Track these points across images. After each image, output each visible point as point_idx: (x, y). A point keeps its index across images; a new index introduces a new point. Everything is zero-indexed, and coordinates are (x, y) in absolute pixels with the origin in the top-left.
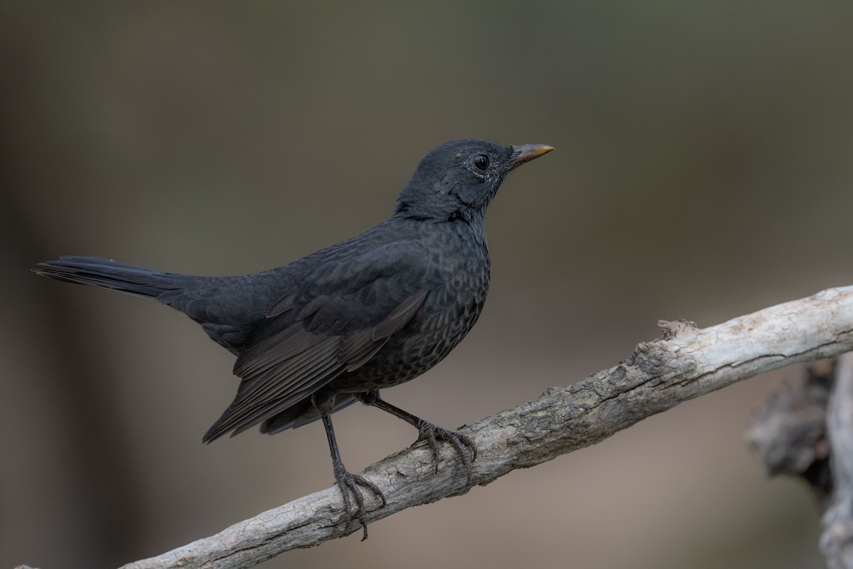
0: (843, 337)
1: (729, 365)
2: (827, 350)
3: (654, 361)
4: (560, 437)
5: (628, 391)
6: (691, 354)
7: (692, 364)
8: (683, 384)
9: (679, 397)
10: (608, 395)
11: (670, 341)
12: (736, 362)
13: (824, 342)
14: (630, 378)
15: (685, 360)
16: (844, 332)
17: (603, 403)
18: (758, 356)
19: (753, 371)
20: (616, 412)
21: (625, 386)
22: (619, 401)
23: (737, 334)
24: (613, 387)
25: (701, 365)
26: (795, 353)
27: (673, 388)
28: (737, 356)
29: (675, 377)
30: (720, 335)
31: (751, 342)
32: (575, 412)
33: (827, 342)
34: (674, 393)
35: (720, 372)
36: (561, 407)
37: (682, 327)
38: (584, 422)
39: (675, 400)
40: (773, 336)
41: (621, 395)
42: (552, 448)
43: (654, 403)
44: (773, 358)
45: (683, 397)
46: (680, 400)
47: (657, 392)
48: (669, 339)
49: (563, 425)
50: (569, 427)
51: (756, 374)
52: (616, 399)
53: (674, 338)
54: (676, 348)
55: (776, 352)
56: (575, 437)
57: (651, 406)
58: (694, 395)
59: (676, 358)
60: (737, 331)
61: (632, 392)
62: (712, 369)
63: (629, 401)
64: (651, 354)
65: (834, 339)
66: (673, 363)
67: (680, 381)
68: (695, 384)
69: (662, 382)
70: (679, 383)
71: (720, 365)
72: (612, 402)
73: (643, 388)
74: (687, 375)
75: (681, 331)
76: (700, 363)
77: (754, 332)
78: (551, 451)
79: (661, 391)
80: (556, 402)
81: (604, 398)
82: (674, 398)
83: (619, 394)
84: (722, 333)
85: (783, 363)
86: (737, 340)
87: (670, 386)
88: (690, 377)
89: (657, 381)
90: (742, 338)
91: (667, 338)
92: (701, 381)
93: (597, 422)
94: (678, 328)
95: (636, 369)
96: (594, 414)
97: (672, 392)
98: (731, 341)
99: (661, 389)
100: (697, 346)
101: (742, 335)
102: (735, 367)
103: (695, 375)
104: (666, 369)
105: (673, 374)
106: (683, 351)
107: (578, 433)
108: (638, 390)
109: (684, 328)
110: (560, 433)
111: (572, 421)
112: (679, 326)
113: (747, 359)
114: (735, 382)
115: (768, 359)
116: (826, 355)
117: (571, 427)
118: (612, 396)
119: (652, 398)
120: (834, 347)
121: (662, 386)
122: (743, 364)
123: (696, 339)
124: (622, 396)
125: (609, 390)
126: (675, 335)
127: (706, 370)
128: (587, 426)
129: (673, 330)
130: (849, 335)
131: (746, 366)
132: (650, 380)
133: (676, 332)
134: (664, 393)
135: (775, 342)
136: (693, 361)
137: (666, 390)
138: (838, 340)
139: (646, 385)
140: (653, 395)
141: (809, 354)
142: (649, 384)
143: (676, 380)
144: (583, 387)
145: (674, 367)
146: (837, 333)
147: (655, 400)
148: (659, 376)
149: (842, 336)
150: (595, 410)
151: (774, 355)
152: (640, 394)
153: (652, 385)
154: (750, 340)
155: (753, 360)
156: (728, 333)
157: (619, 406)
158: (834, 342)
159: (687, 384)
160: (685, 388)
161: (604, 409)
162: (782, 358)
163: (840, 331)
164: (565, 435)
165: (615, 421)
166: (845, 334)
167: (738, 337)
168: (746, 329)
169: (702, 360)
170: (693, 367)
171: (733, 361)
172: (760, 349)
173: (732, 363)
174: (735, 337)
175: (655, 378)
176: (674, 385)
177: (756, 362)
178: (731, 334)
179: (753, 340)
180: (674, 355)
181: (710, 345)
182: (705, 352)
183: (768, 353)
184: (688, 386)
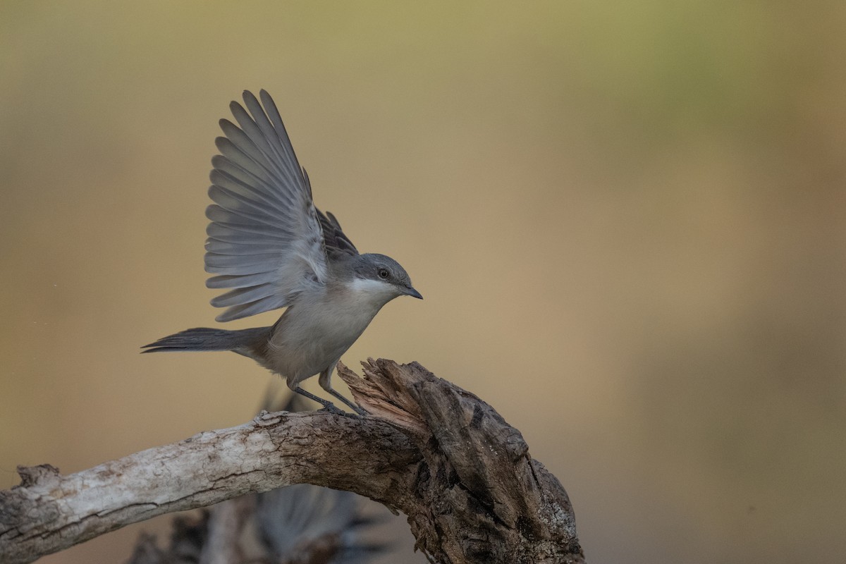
0: (220, 484)
1: (96, 515)
2: (203, 498)
3: (11, 510)
6: (53, 503)
7: (54, 513)
8: (44, 536)
9: (39, 551)
11: (30, 488)
12: (104, 511)
13: (200, 489)
15: (48, 508)
16: (222, 478)
18: (128, 504)
19: (123, 521)
23: (104, 481)
25: (64, 515)
26: (168, 501)
27: (32, 541)
28: (104, 505)
29: (36, 528)
30: (86, 482)
31: (120, 489)
33: (203, 489)
34: (34, 546)
35: (86, 523)
37: (43, 473)
39: (35, 553)
40: (144, 482)
43: (11, 558)
44: (144, 506)
45: (44, 550)
46: (41, 554)
47: (14, 545)
48: (29, 486)
51: (126, 525)
53: (34, 485)
54: (37, 496)
55: (148, 500)
58: (55, 548)
59: (37, 507)
60: (105, 477)
62: (76, 519)
64: (8, 502)
65: (210, 485)
66: (33, 512)
67: (40, 532)
68: (57, 536)
69: (21, 534)
70: (39, 535)
71: (86, 515)
74: (49, 525)
75: (42, 477)
76: (63, 513)
77: (124, 477)
79: (19, 544)
82: (33, 551)
84: (88, 479)
85: (155, 512)
86: (105, 486)
87: (29, 539)
88: (52, 528)
89: (14, 532)
90: (110, 485)
91: (26, 485)
92: (64, 533)
94: (39, 474)
97: (31, 545)
98: (98, 487)
99: (19, 542)
100: (60, 493)
101: (110, 481)
102: (102, 517)
103: (58, 526)
104: (25, 520)
105: (33, 525)
106: (44, 499)
109: (46, 474)
112: (41, 472)
113: (115, 509)
114: (102, 533)
115: (139, 507)
116: (201, 503)
119: (9, 552)
120: (211, 495)
121: (21, 539)
122: (111, 513)
123: (59, 486)
126: (36, 482)
127: (71, 520)
129: (34, 477)
130: (227, 482)
131: (114, 516)
132: (6, 532)
133: (37, 478)
134: (22, 547)
135: (146, 489)
136: (55, 511)
137: (25, 543)
138: (215, 487)
140: (10, 549)
141: (183, 502)
142: (6, 536)
143: (36, 532)
145: (35, 516)
146: (214, 479)
147: (12, 554)
148: (17, 528)
149: (218, 482)
151: (145, 504)
153: (9, 537)
154: (118, 486)
155: (122, 509)
156: (94, 479)
158: (211, 489)
159: (48, 536)
160: (46, 541)
162: (154, 507)
163: (217, 477)
166: (222, 480)
167: (106, 483)
168: (115, 475)
169: (65, 509)
170: (55, 517)
171: (99, 510)
172: (130, 497)
173: (99, 513)
174: (103, 484)
175: (12, 529)
176: (34, 537)
177: (126, 511)
178: (97, 480)
179: (123, 487)
180: (35, 504)
181: (75, 492)
182: (69, 500)
183: (138, 501)
184: (49, 539)
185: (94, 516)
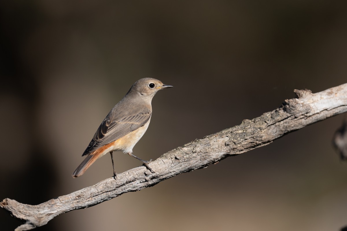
1: (326, 110)
3: (292, 108)
4: (249, 142)
5: (280, 121)
6: (309, 105)
8: (305, 118)
10: (271, 123)
11: (299, 99)
12: (330, 108)
14: (281, 116)
15: (306, 107)
17: (269, 127)
18: (339, 105)
19: (337, 113)
20: (275, 131)
21: (278, 119)
22: (276, 126)
23: (330, 96)
24: (274, 120)
25: (313, 110)
28: (330, 106)
30: (322, 96)
32: (256, 131)
34: (301, 122)
35: (322, 113)
36: (250, 128)
37: (305, 93)
38: (260, 135)
39: (302, 125)
40: (346, 96)
41: (277, 123)
42: (246, 147)
43: (292, 127)
44: (346, 106)
45: (305, 124)
47: (293, 122)
49: (250, 137)
50: (253, 138)
51: (339, 114)
52: (274, 125)
54: (302, 102)
56: (256, 142)
57: (290, 128)
59: (302, 107)
60: (330, 94)
61: (282, 122)
62: (318, 111)
63: (280, 126)
64: (291, 105)
66: (301, 109)
68: (311, 118)
69: (296, 118)
71: (322, 110)
72: (273, 126)
73: (287, 120)
74: (307, 114)
77: (338, 94)
78: (245, 149)
79: (295, 122)
80: (247, 126)
81: (269, 125)
83: (276, 123)
86: (330, 98)
87: (299, 119)
89: (293, 117)
90: (332, 98)
92: (313, 117)
93: (266, 135)
94: (303, 93)
95: (284, 111)
96: (265, 132)
97: (300, 122)
98: (327, 99)
100: (312, 101)
101: (332, 96)
102: (329, 110)
103: (311, 114)
104: (298, 112)
105: (301, 114)
106: (305, 103)
107: (257, 140)
108: (285, 121)
110: (249, 140)
111: (254, 135)
113: (334, 107)
114: (329, 117)
115: (344, 107)
117: (254, 138)
118: (273, 123)
119: (291, 125)
123: (311, 98)
124: (277, 124)
125: (271, 121)
126: (302, 96)
127: (316, 112)
128: (261, 137)
129: (301, 94)
131: (334, 110)
132: (290, 116)
134: (297, 122)
136: (310, 108)
137: (297, 121)
139: (289, 119)
140: (292, 123)
142: (290, 118)
143: (302, 117)
144: (259, 120)
145: (302, 110)
147: (292, 126)
148: (294, 115)
150: (265, 130)
152: (286, 123)
153: (291, 119)
154: (336, 98)
155: (337, 107)
157: (276, 128)
159: (307, 118)
160: (306, 120)
161: (269, 129)
164: (251, 141)
165: (274, 135)
168: (334, 94)
169: (314, 107)
170: (309, 111)
171: (328, 108)
172: (341, 102)
175: (292, 115)
177: (339, 108)
178: (327, 95)
180: (301, 105)
181: (318, 100)
182: (316, 104)
183: (344, 104)
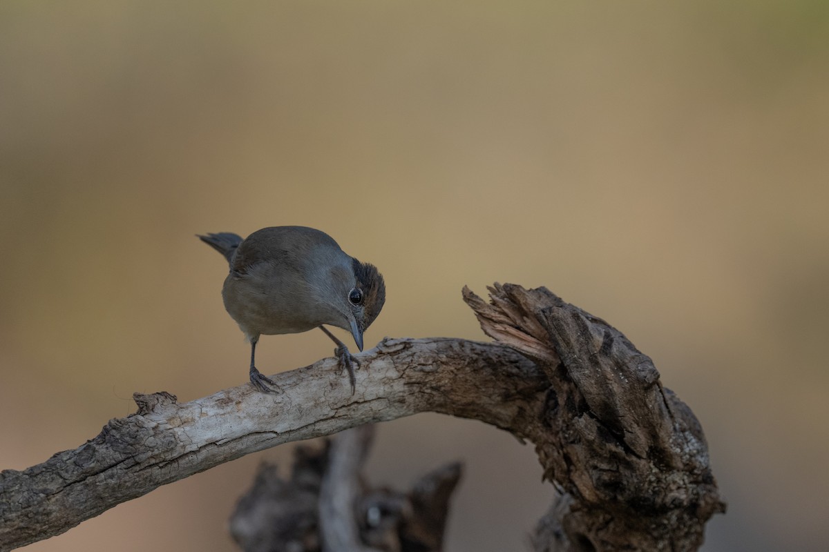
0: (342, 412)
1: (214, 443)
2: (324, 427)
3: (127, 439)
4: (16, 527)
5: (97, 473)
6: (171, 431)
7: (172, 442)
8: (161, 465)
9: (156, 481)
10: (74, 478)
11: (146, 416)
12: (223, 439)
13: (322, 417)
14: (101, 459)
15: (165, 437)
16: (344, 406)
17: (68, 488)
18: (247, 432)
19: (241, 450)
20: (82, 498)
21: (93, 468)
22: (87, 485)
23: (223, 409)
24: (80, 470)
25: (182, 444)
26: (289, 429)
27: (149, 470)
28: (223, 434)
29: (152, 457)
30: (204, 410)
31: (239, 417)
32: (35, 498)
33: (325, 417)
34: (151, 475)
35: (204, 452)
36: (18, 492)
37: (160, 400)
38: (44, 509)
39: (152, 483)
40: (264, 410)
41: (88, 478)
42: (7, 541)
43: (128, 488)
44: (264, 435)
45: (161, 480)
46: (158, 484)
47: (130, 475)
48: (146, 414)
49: (19, 513)
50: (27, 516)
51: (245, 454)
52: (83, 482)
53: (152, 412)
54: (154, 424)
55: (268, 428)
56: (33, 527)
57: (124, 491)
58: (173, 478)
59: (154, 436)
60: (224, 405)
61: (102, 475)
62: (194, 448)
63: (98, 485)
64: (124, 430)
65: (332, 414)
66: (150, 441)
67: (157, 461)
68: (175, 465)
69: (137, 464)
70: (156, 464)
71: (204, 443)
72: (79, 487)
73: (115, 470)
74: (166, 455)
75: (159, 405)
76: (181, 441)
77: (243, 405)
78: (5, 544)
79: (136, 474)
80: (12, 487)
81: (68, 482)
82: (150, 481)
83: (86, 477)
84: (207, 406)
85: (275, 441)
86: (224, 414)
87: (146, 468)
88: (169, 457)
89: (131, 461)
90: (229, 413)
91: (143, 413)
92: (182, 462)
93: (60, 509)
94: (156, 402)
95: (107, 448)
96: (57, 500)
97: (148, 474)
98: (216, 415)
99: (136, 471)
100: (178, 422)
101: (229, 409)
102: (221, 445)
103: (175, 455)
104: (142, 448)
105: (150, 454)
106: (162, 428)
107: (38, 522)
108: (109, 472)
109: (163, 402)
110: (16, 523)
111: (30, 509)
112: (157, 399)
113: (234, 437)
114: (220, 463)
115: (258, 436)
116: (323, 432)
117: (29, 515)
118: (78, 479)
119: (125, 482)
120: (333, 423)
121: (137, 468)
122: (229, 442)
123: (177, 413)
124: (90, 480)
125: (75, 473)
126: (153, 410)
127: (188, 449)
128: (48, 514)
129: (150, 404)
130: (349, 410)
131: (232, 445)
132: (122, 461)
133: (154, 406)
134: (139, 476)
135: (267, 417)
136: (173, 439)
137: (141, 472)
138: (337, 416)
139: (119, 467)
140: (127, 478)
141: (304, 431)
142: (122, 465)
143: (153, 461)
144: (44, 469)
145: (151, 445)
146: (335, 407)
147: (129, 484)
148: (133, 457)
149: (340, 410)
150: (58, 496)
151: (265, 432)
152: (112, 477)
153: (125, 466)
154: (238, 414)
155: (241, 438)
156: (213, 407)
157: (86, 490)
158: (333, 417)
159: (166, 465)
160: (164, 470)
161: (68, 494)
162: (274, 435)
163: (339, 405)
164: (22, 525)
165: (82, 508)
166: (344, 408)
167: (225, 411)
168: (234, 403)
169: (183, 438)
170: (172, 446)
171: (218, 439)
172: (249, 425)
173: (217, 441)
174: (221, 412)
175: (128, 458)
176: (150, 466)
177: (245, 440)
178: (216, 408)
179: (241, 414)
180: (152, 432)
181: (193, 420)
182: (187, 428)
183: (258, 430)
184: (166, 468)
185: (213, 445)
